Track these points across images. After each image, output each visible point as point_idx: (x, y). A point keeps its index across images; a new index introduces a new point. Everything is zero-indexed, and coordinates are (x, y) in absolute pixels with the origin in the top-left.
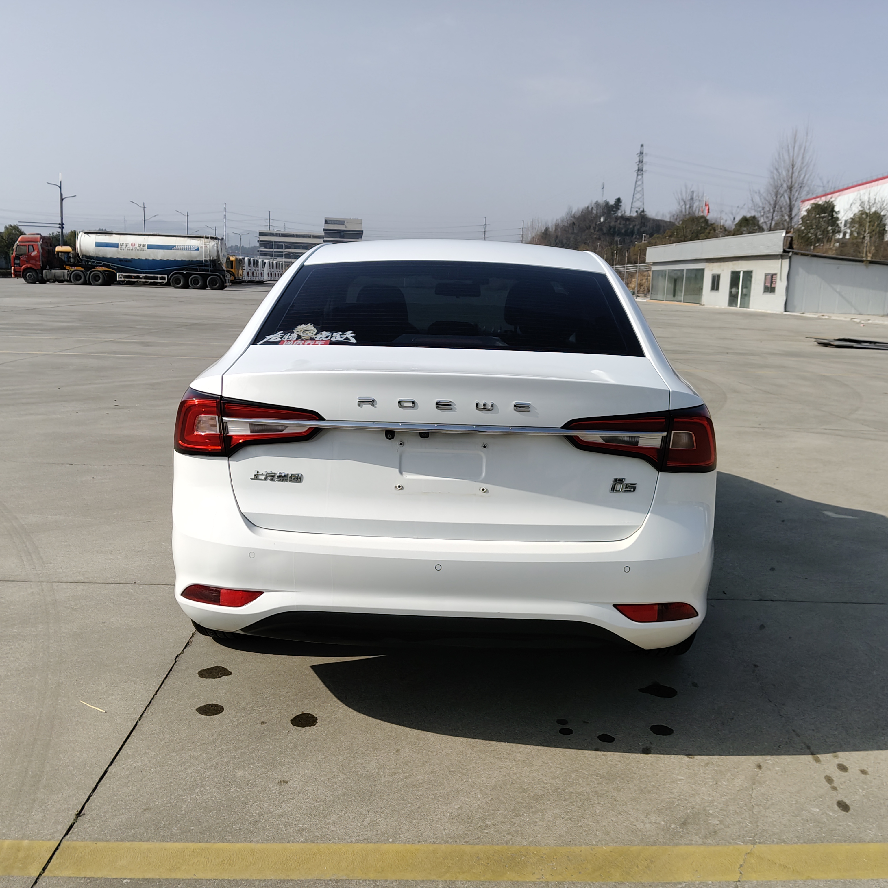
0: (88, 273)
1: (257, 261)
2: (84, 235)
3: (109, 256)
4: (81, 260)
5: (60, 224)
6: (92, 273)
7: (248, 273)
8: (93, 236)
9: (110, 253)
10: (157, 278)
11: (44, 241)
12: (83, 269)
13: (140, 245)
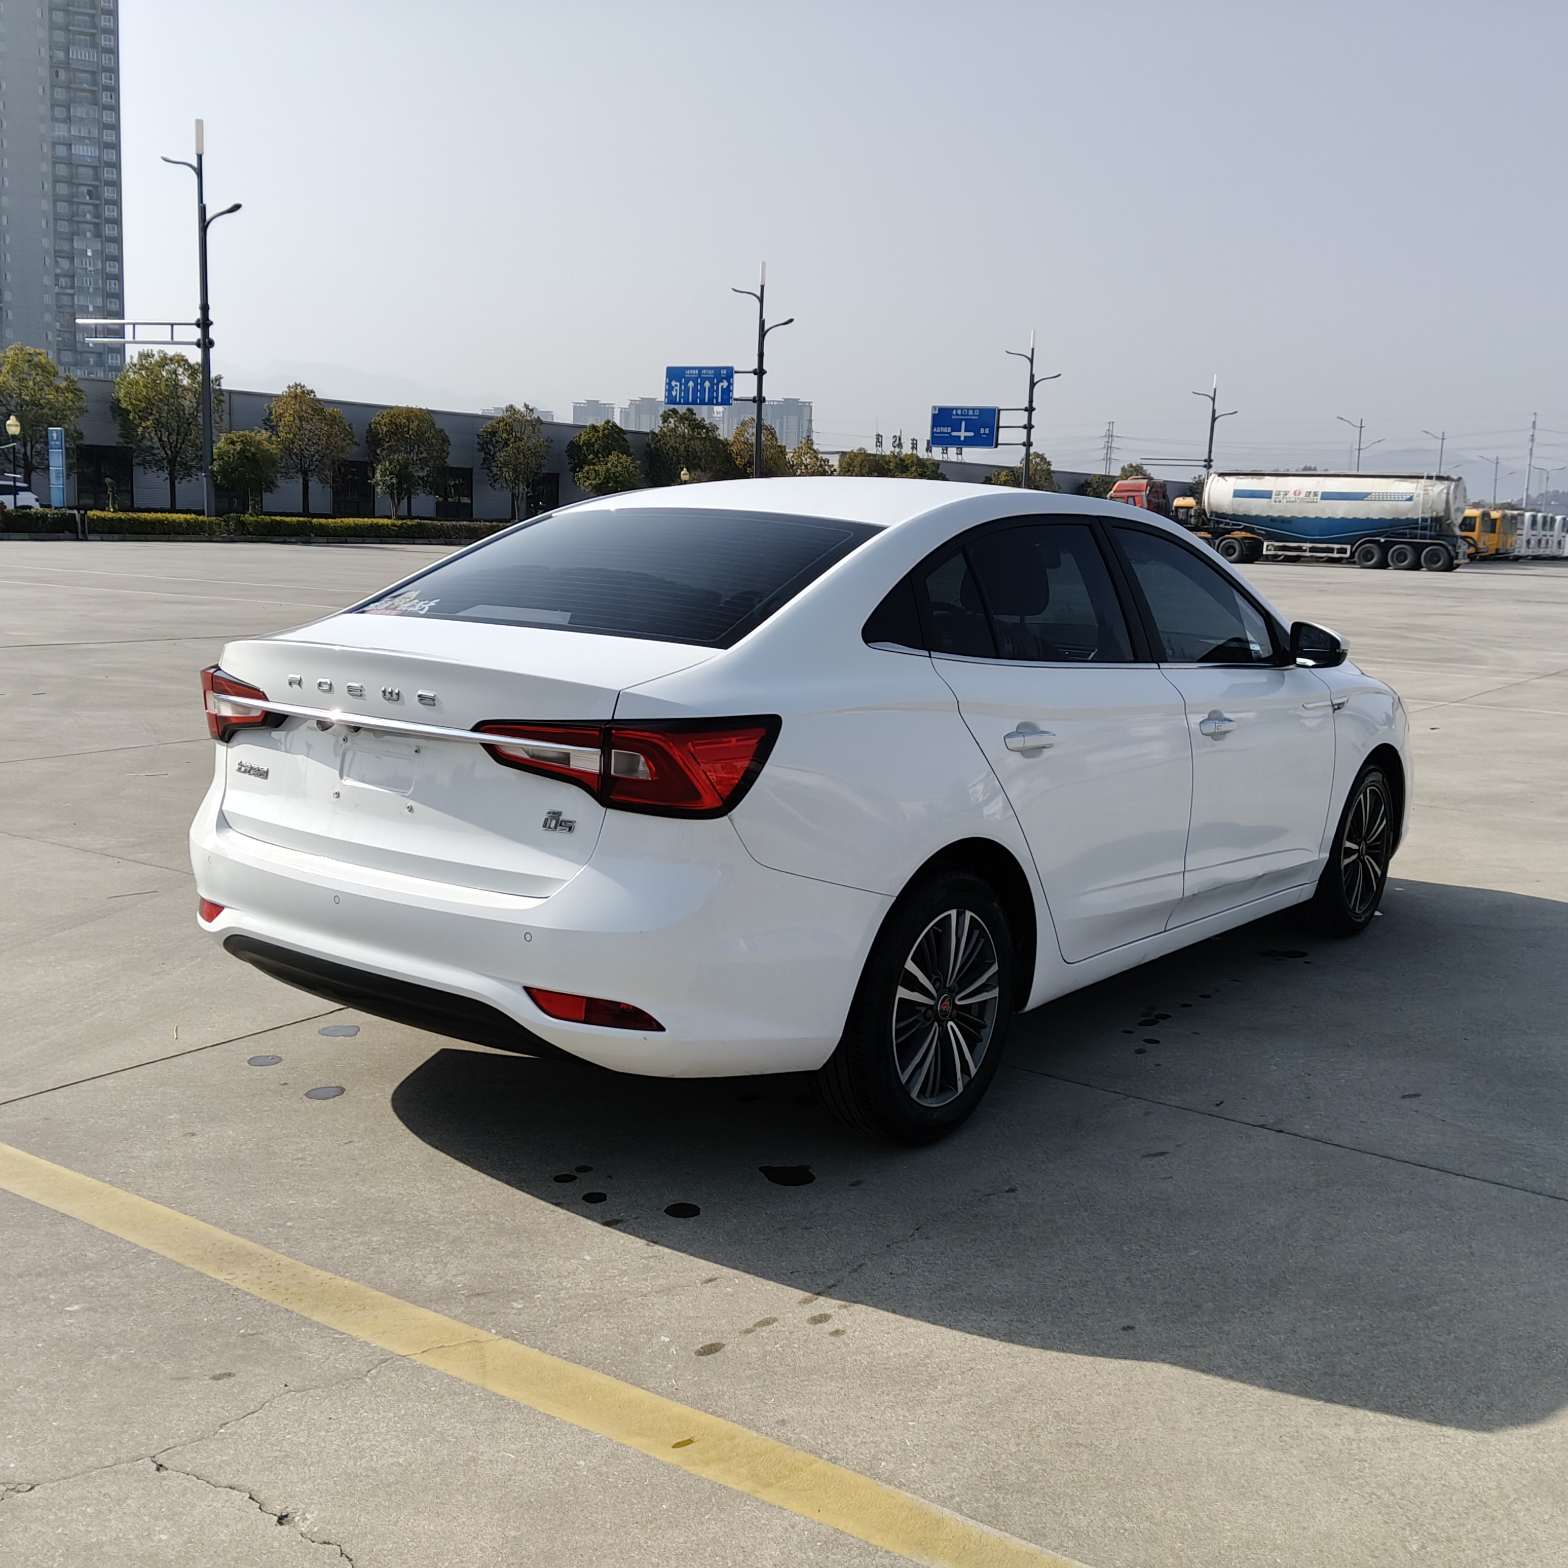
0: (1217, 541)
1: (1553, 520)
2: (1217, 478)
3: (1254, 513)
4: (1209, 520)
5: (1205, 461)
6: (1224, 543)
7: (1528, 542)
8: (1231, 480)
9: (1256, 507)
10: (1331, 550)
11: (1154, 490)
12: (1209, 536)
13: (1310, 493)
